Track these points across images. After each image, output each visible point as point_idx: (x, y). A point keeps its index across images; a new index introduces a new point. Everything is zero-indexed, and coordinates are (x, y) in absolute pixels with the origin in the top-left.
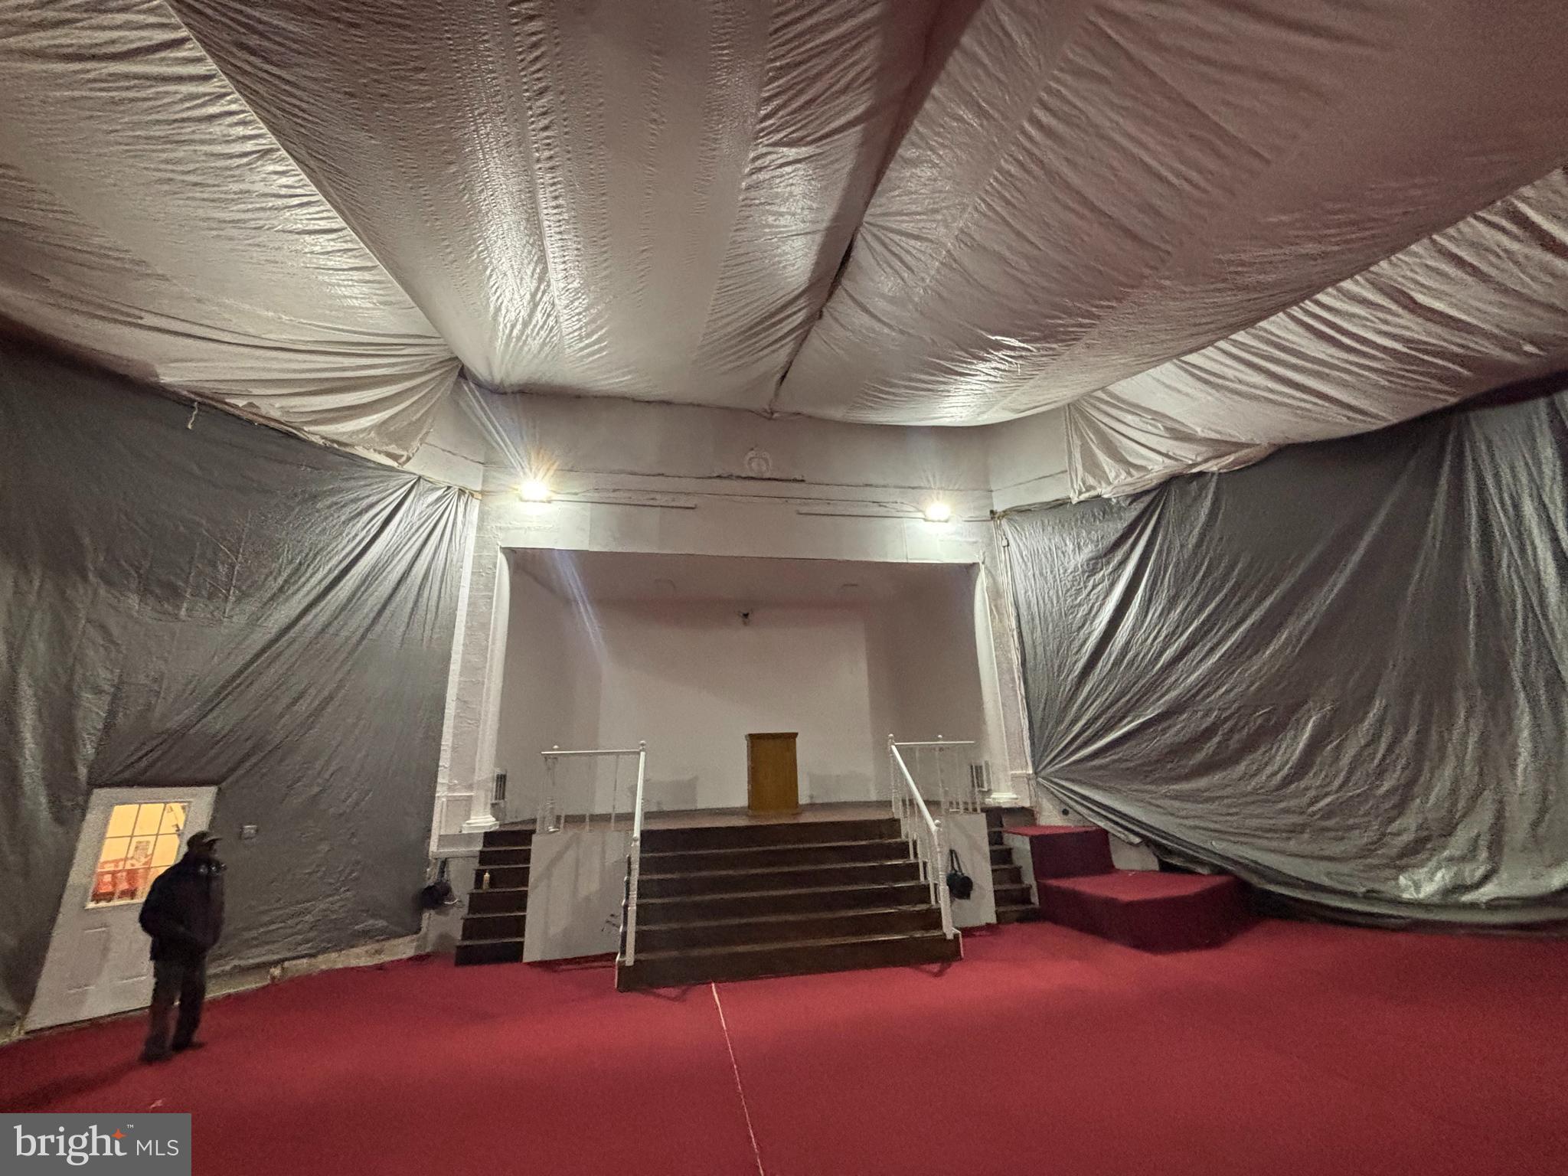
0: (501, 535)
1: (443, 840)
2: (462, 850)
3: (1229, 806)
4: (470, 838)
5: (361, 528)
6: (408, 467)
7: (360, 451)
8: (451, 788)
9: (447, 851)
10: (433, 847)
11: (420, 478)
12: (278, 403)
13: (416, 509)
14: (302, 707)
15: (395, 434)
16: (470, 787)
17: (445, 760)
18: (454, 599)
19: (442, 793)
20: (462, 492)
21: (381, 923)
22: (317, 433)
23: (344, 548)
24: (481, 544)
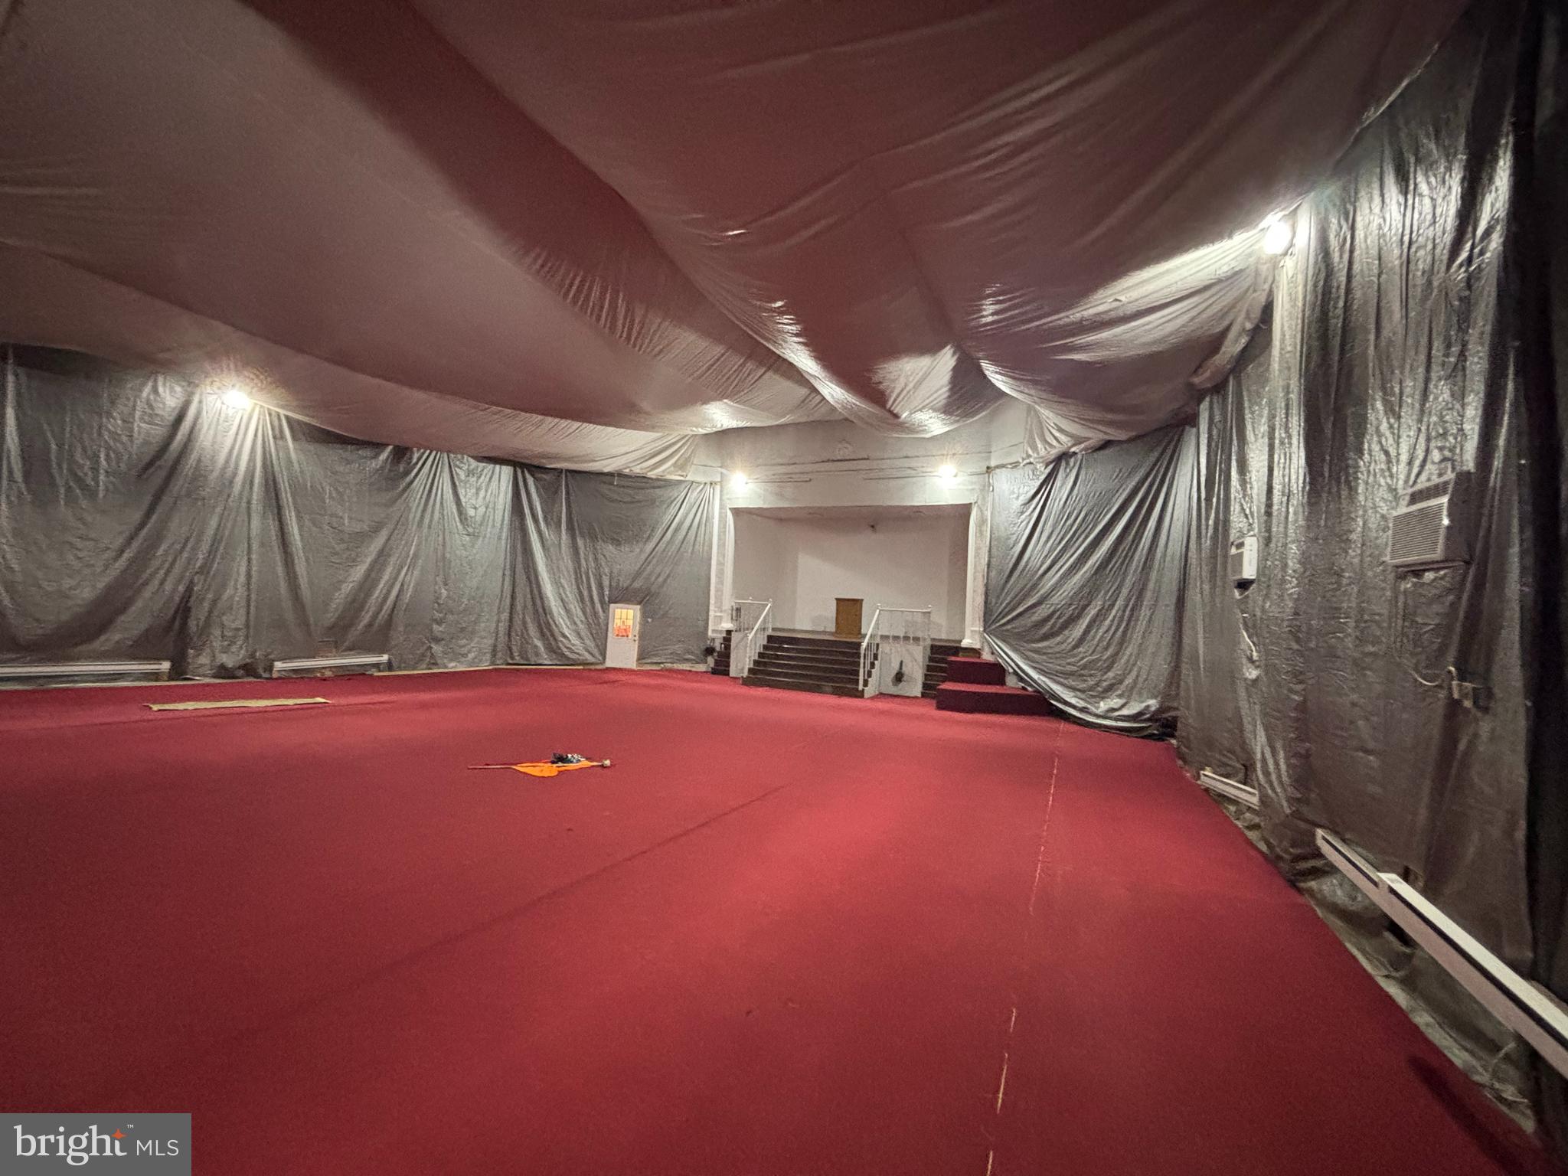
0: (728, 501)
1: (714, 631)
2: (719, 635)
3: (1051, 658)
4: (721, 632)
5: (672, 510)
6: (687, 479)
7: (669, 477)
8: (715, 612)
9: (715, 635)
10: (710, 633)
11: (693, 482)
12: (639, 467)
13: (693, 496)
14: (661, 579)
15: (681, 466)
16: (721, 612)
17: (712, 601)
18: (711, 533)
19: (712, 613)
20: (711, 484)
21: (693, 657)
22: (652, 474)
23: (667, 518)
24: (722, 507)
